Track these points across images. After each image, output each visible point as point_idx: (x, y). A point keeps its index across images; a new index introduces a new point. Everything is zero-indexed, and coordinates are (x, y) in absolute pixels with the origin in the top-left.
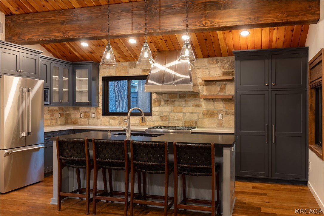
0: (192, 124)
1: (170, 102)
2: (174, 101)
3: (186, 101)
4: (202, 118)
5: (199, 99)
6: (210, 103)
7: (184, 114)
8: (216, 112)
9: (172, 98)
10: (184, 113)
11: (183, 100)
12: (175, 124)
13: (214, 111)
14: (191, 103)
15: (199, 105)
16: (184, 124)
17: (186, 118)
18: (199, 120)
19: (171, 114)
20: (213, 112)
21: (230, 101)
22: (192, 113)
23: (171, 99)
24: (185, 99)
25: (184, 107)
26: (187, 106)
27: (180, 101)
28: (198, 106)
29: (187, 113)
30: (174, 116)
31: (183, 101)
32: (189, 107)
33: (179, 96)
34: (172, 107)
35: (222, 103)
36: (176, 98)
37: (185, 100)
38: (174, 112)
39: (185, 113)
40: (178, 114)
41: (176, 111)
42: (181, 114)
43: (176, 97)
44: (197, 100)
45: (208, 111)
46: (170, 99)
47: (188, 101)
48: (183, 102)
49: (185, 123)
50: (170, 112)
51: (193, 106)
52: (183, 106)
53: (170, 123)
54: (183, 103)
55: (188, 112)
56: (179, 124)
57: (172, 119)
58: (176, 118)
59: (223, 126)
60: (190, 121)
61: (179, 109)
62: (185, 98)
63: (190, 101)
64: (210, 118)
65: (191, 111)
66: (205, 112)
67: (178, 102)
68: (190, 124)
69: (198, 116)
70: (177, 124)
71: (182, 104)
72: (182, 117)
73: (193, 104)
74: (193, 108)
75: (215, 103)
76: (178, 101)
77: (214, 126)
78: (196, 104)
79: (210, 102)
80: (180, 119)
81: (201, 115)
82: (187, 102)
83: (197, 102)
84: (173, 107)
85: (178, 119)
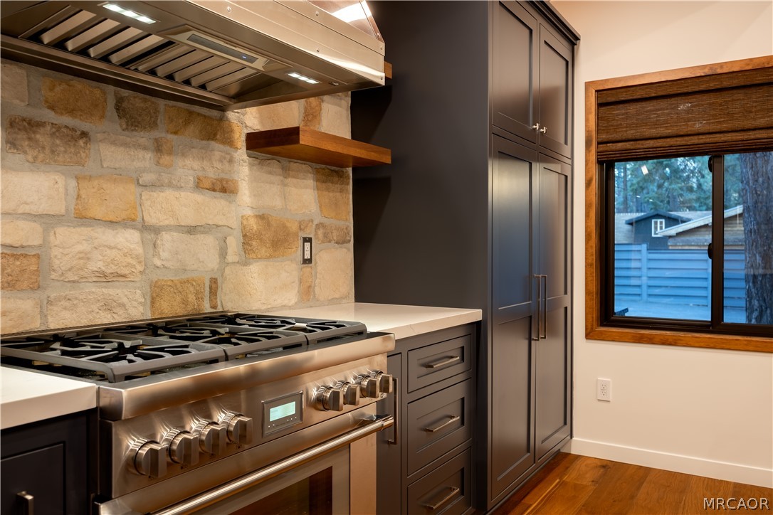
0: (191, 298)
1: (53, 134)
2: (84, 134)
3: (159, 148)
4: (238, 262)
5: (227, 148)
6: (272, 178)
7: (150, 236)
8: (293, 227)
9: (71, 112)
10: (145, 228)
11: (144, 137)
12: (95, 307)
13: (288, 225)
14: (188, 167)
15: (227, 181)
16: (153, 302)
17: (158, 263)
18: (228, 271)
19: (63, 235)
20: (285, 226)
21: (336, 179)
22: (191, 230)
23: (66, 120)
24: (156, 134)
25: (153, 186)
26: (170, 185)
27: (125, 145)
28: (224, 190)
29: (168, 228)
30: (85, 247)
31: (145, 148)
32: (177, 194)
33: (118, 108)
34: (73, 183)
35: (310, 182)
36: (102, 117)
37: (156, 140)
38: (82, 218)
39: (156, 230)
40: (106, 236)
41: (98, 211)
42: (129, 239)
43: (94, 110)
44: (217, 154)
45: (269, 224)
46: (50, 116)
47: (170, 153)
48: (141, 153)
49: (156, 292)
50: (49, 221)
51: (199, 185)
52: (147, 178)
53: (49, 302)
54: (142, 160)
55: (171, 222)
56: (123, 305)
57: (71, 276)
58: (100, 264)
59: (314, 296)
60: (183, 282)
61: (118, 197)
62: (153, 125)
63: (183, 155)
64: (270, 257)
65: (190, 221)
66: (254, 225)
67: (113, 148)
68: (185, 302)
69: (223, 253)
70: (108, 307)
71: (137, 164)
72: (137, 257)
73: (200, 174)
74: (198, 197)
75: (290, 180)
76: (113, 143)
77: (286, 302)
78: (211, 174)
79: (270, 173)
80: (125, 271)
81: (234, 244)
82: (166, 159)
83: (219, 165)
84: (77, 178)
85: (112, 269)
